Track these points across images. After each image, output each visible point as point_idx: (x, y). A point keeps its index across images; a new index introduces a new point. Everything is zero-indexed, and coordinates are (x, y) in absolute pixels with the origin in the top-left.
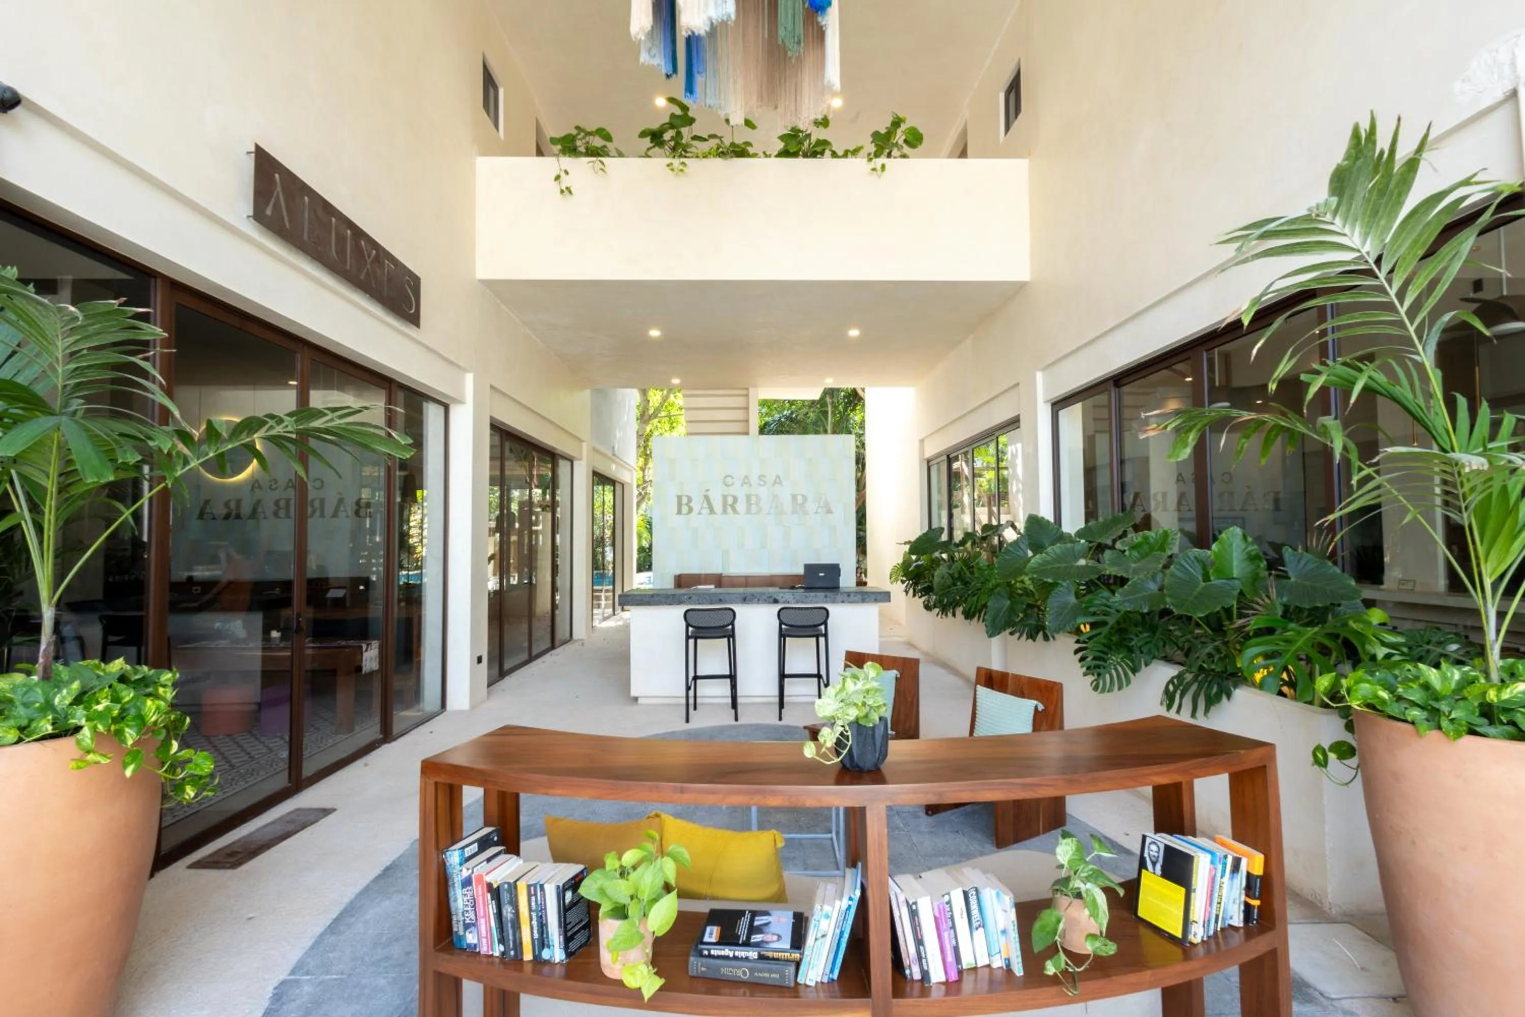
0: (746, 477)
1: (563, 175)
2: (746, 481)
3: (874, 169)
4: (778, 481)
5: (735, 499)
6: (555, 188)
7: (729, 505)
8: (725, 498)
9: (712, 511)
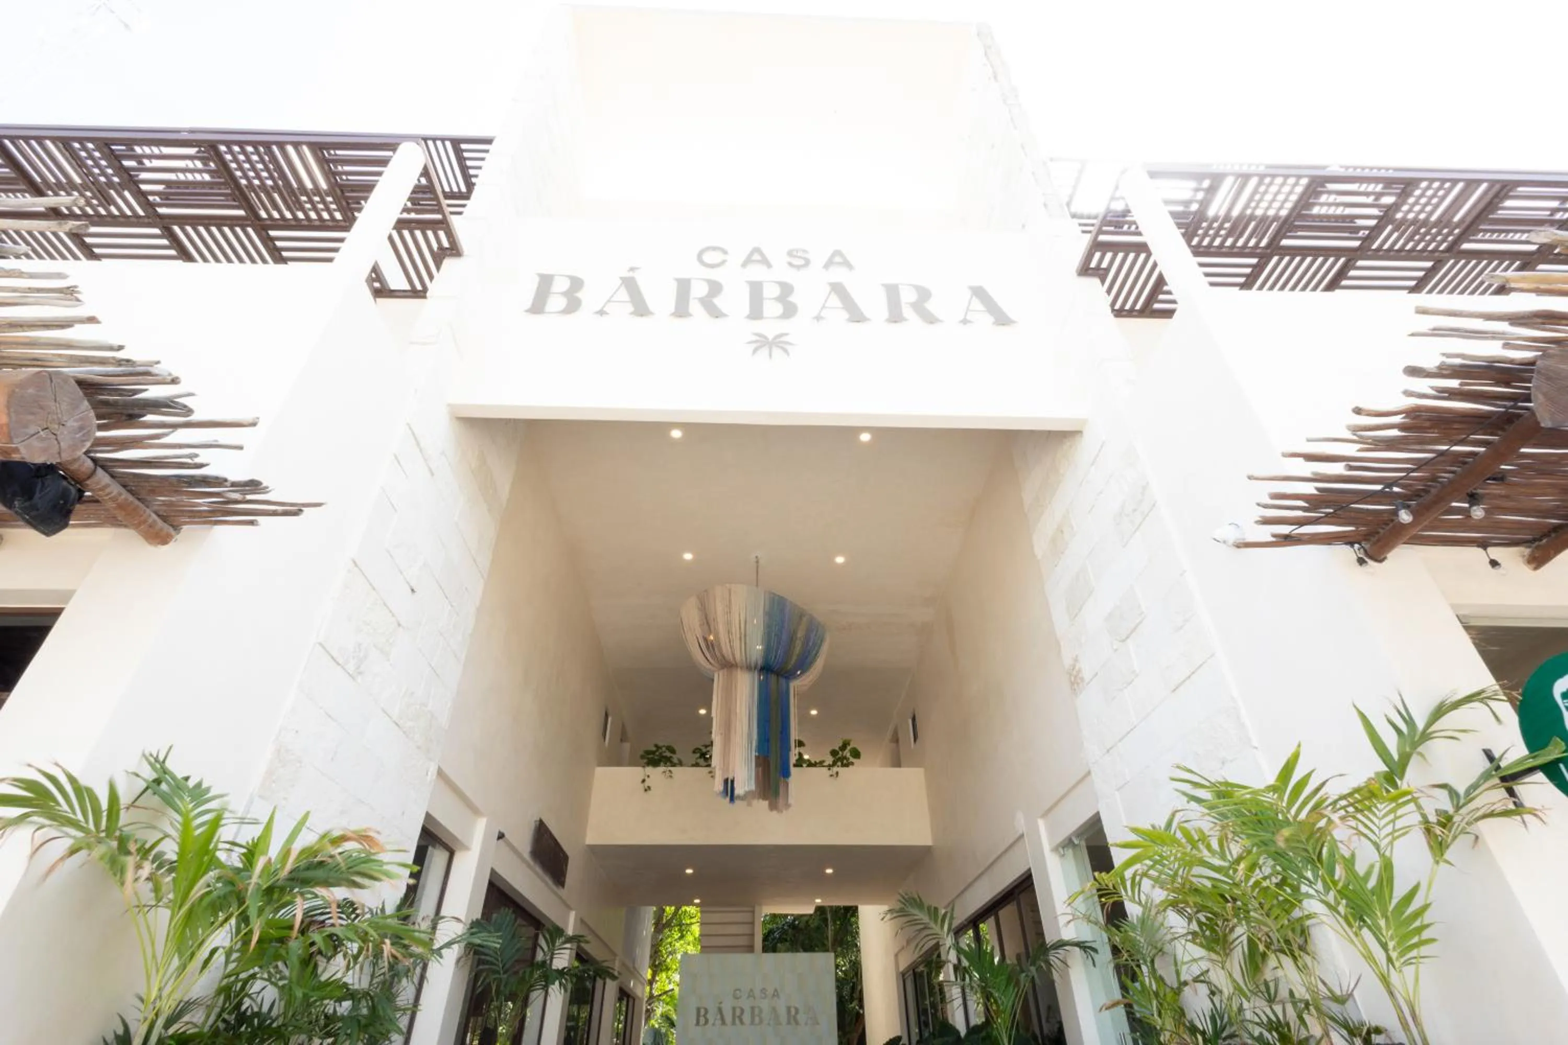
0: (751, 990)
1: (646, 778)
2: (751, 995)
3: (831, 776)
4: (776, 994)
5: (742, 1011)
6: (641, 787)
7: (738, 1017)
8: (734, 1009)
9: (723, 1022)
